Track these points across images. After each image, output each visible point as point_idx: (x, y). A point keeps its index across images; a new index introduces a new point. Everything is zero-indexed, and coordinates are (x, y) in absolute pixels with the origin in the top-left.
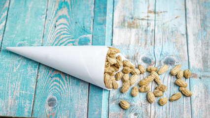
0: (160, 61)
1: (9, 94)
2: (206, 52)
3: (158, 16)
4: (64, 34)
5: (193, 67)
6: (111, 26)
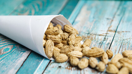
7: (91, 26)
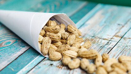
3: (124, 40)
7: (99, 29)
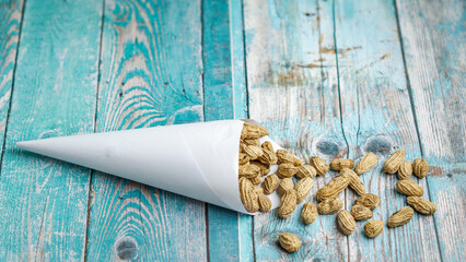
0: (358, 148)
1: (29, 240)
2: (456, 121)
3: (343, 56)
4: (141, 108)
5: (432, 154)
6: (242, 86)
